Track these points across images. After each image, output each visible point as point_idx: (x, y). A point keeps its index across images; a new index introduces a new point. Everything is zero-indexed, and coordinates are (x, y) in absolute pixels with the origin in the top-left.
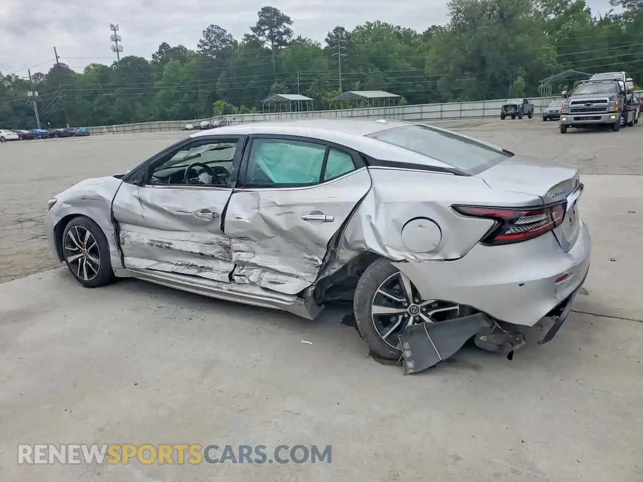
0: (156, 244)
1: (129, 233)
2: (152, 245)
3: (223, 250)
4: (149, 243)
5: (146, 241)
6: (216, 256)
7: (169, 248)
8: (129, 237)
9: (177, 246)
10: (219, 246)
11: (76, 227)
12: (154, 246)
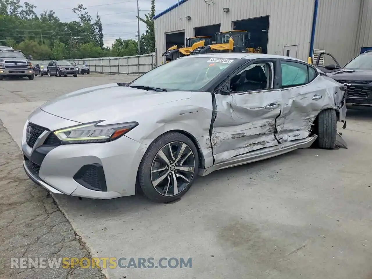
0: (236, 136)
1: (218, 135)
2: (234, 138)
3: (271, 127)
4: (232, 137)
5: (230, 136)
6: (266, 133)
7: (244, 136)
8: (219, 137)
9: (248, 133)
10: (268, 126)
11: (169, 144)
12: (236, 138)
